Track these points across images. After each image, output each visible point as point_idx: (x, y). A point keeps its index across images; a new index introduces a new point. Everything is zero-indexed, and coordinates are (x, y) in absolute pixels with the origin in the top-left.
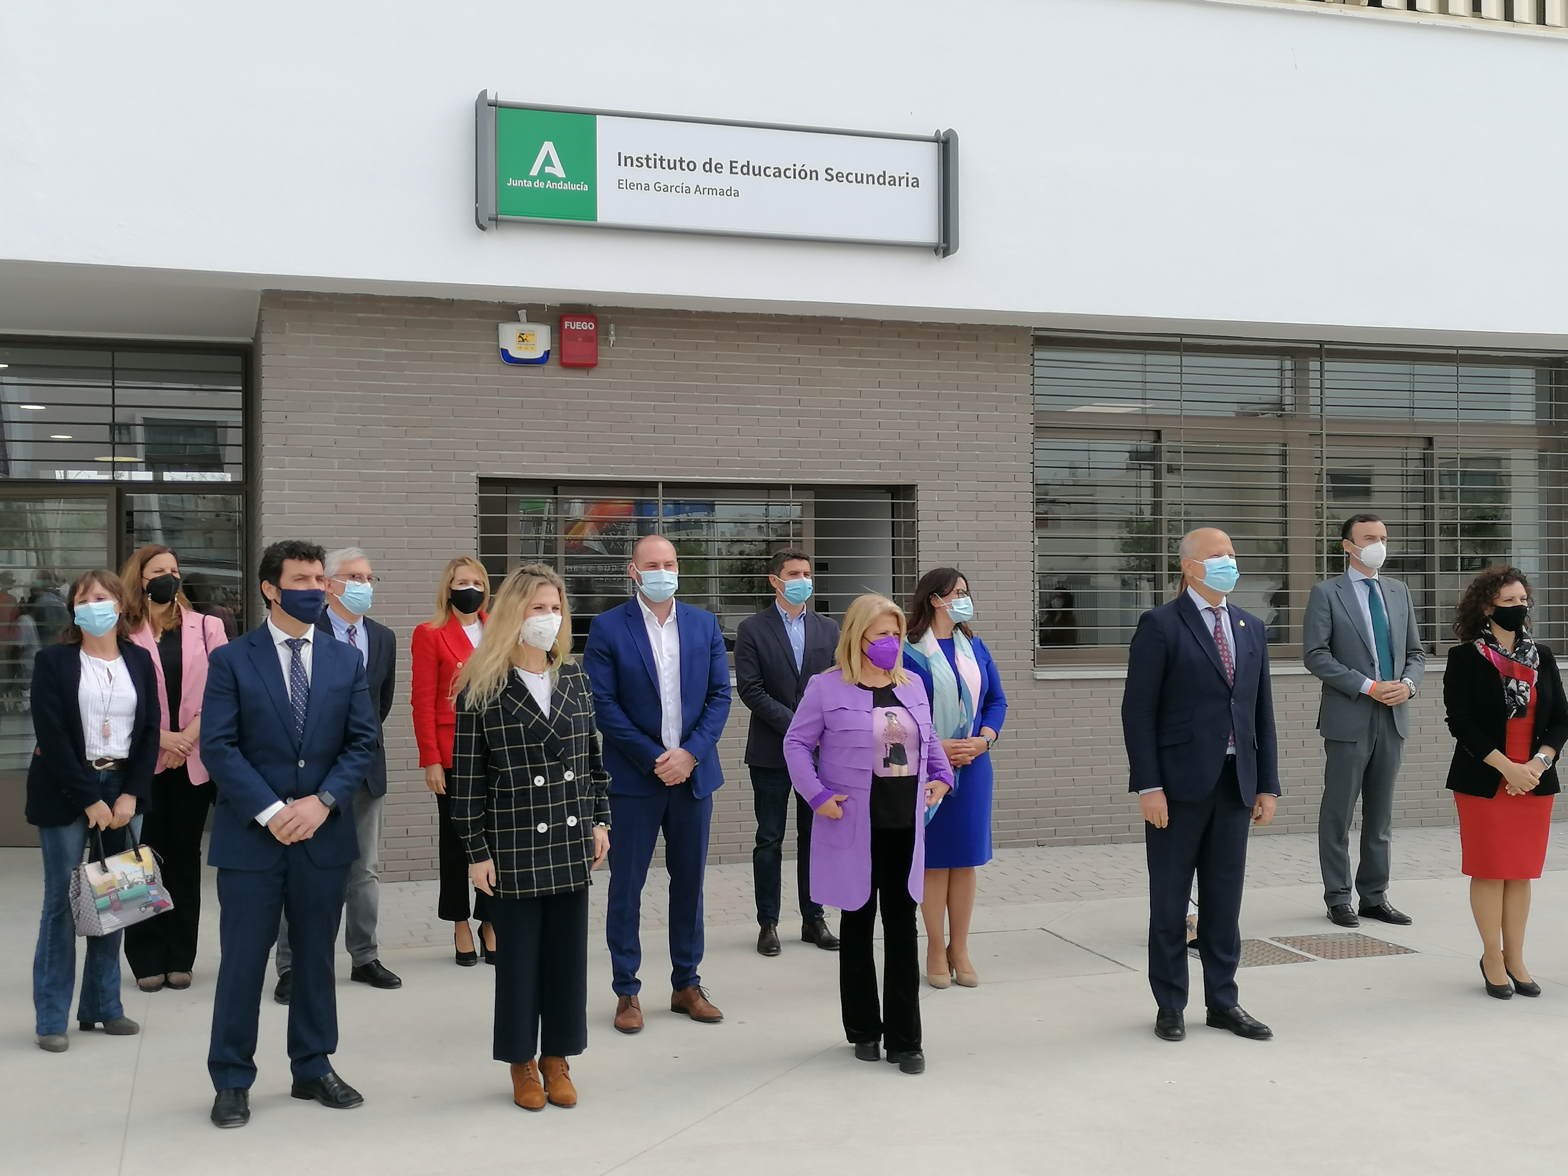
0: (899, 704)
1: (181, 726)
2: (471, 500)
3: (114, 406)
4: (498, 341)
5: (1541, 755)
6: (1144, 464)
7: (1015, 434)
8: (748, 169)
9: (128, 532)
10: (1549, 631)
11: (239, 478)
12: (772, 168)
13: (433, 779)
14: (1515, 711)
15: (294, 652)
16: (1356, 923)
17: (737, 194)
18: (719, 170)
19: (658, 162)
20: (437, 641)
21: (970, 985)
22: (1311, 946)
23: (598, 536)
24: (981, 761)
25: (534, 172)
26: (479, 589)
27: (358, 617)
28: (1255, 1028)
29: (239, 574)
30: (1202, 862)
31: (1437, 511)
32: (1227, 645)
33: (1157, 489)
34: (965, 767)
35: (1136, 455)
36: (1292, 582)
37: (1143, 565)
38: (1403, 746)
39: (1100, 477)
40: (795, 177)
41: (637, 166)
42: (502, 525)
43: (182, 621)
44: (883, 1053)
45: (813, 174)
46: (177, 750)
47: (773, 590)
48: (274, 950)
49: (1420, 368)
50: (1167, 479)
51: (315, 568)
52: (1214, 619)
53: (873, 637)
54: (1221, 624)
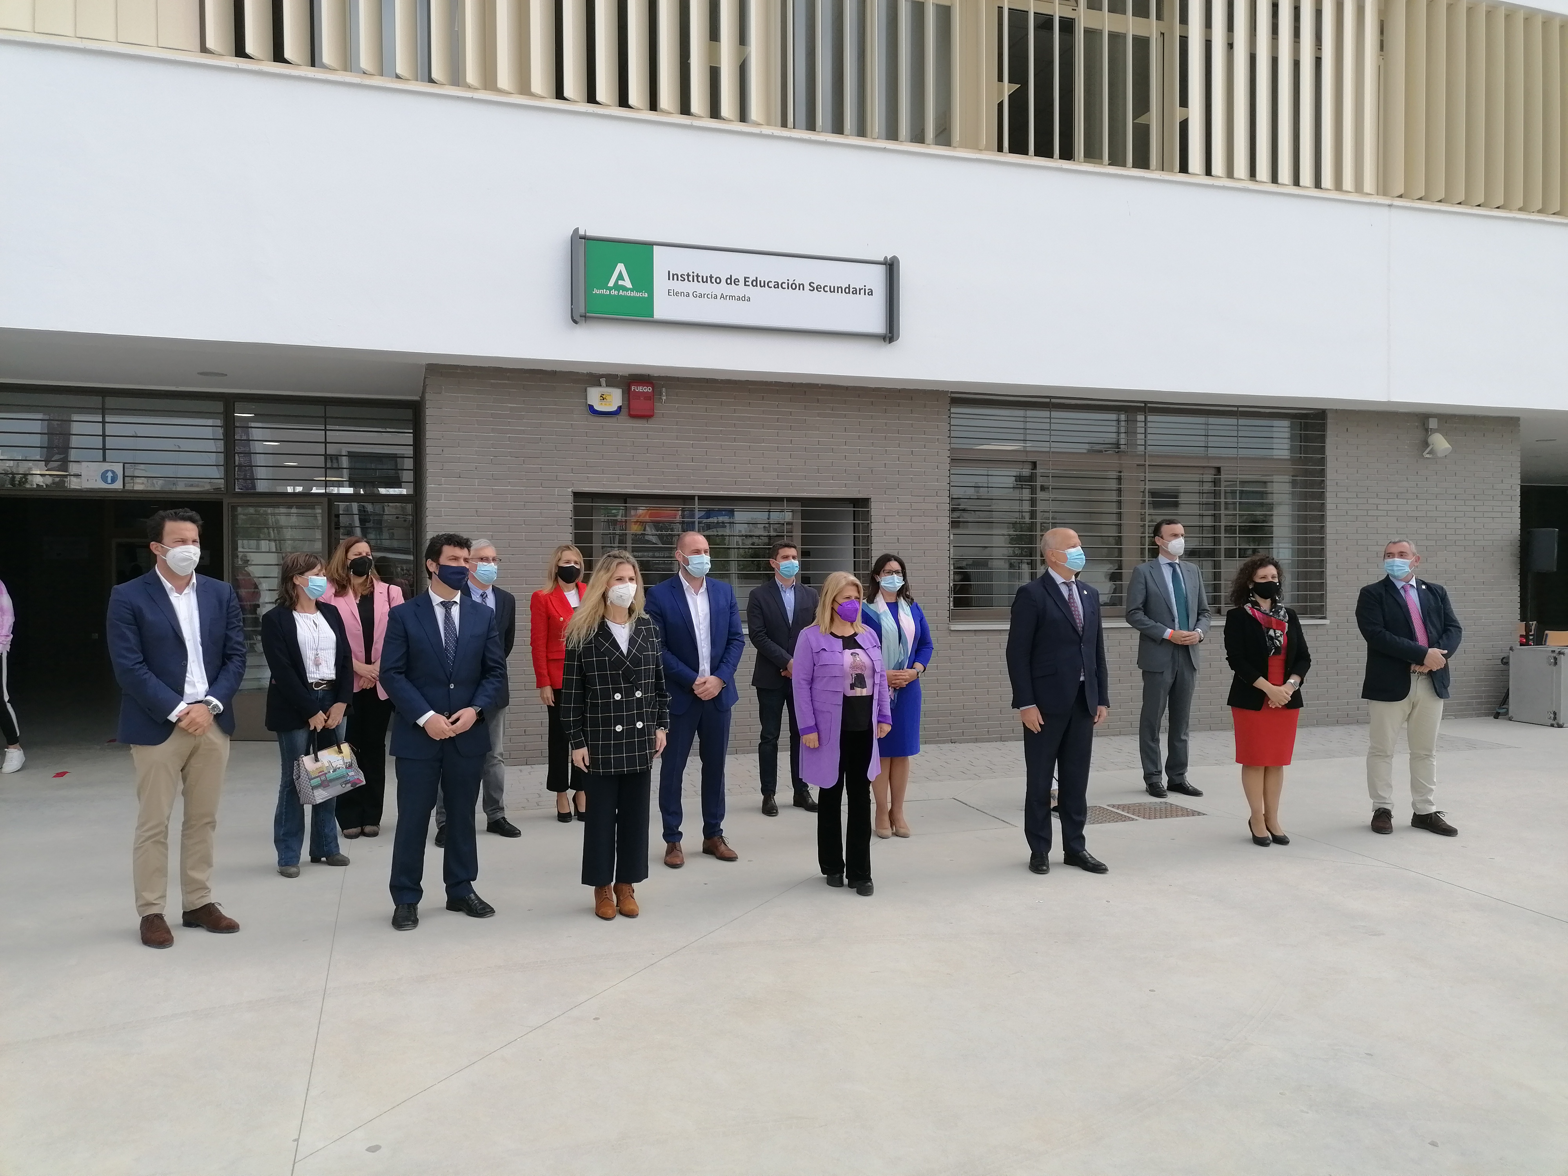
0: (860, 647)
1: (373, 660)
2: (567, 508)
3: (326, 443)
4: (587, 400)
5: (1292, 681)
6: (1025, 485)
7: (937, 464)
8: (756, 283)
9: (336, 528)
10: (1299, 598)
11: (411, 492)
12: (773, 282)
13: (545, 696)
14: (1274, 650)
15: (446, 611)
16: (1165, 795)
17: (749, 300)
18: (737, 283)
19: (695, 278)
20: (547, 602)
21: (904, 836)
22: (1135, 810)
23: (654, 532)
24: (913, 685)
25: (611, 284)
26: (577, 567)
27: (488, 586)
28: (1097, 865)
29: (411, 558)
30: (1061, 755)
31: (1223, 517)
32: (1077, 607)
33: (1033, 502)
34: (902, 689)
35: (1019, 478)
36: (1124, 565)
37: (1024, 553)
38: (1195, 675)
39: (995, 493)
40: (788, 288)
41: (681, 280)
42: (589, 525)
43: (374, 589)
44: (846, 881)
45: (801, 286)
46: (370, 677)
47: (773, 569)
48: (434, 812)
49: (1212, 420)
50: (1040, 495)
51: (463, 553)
52: (1068, 590)
53: (841, 600)
54: (1073, 592)
